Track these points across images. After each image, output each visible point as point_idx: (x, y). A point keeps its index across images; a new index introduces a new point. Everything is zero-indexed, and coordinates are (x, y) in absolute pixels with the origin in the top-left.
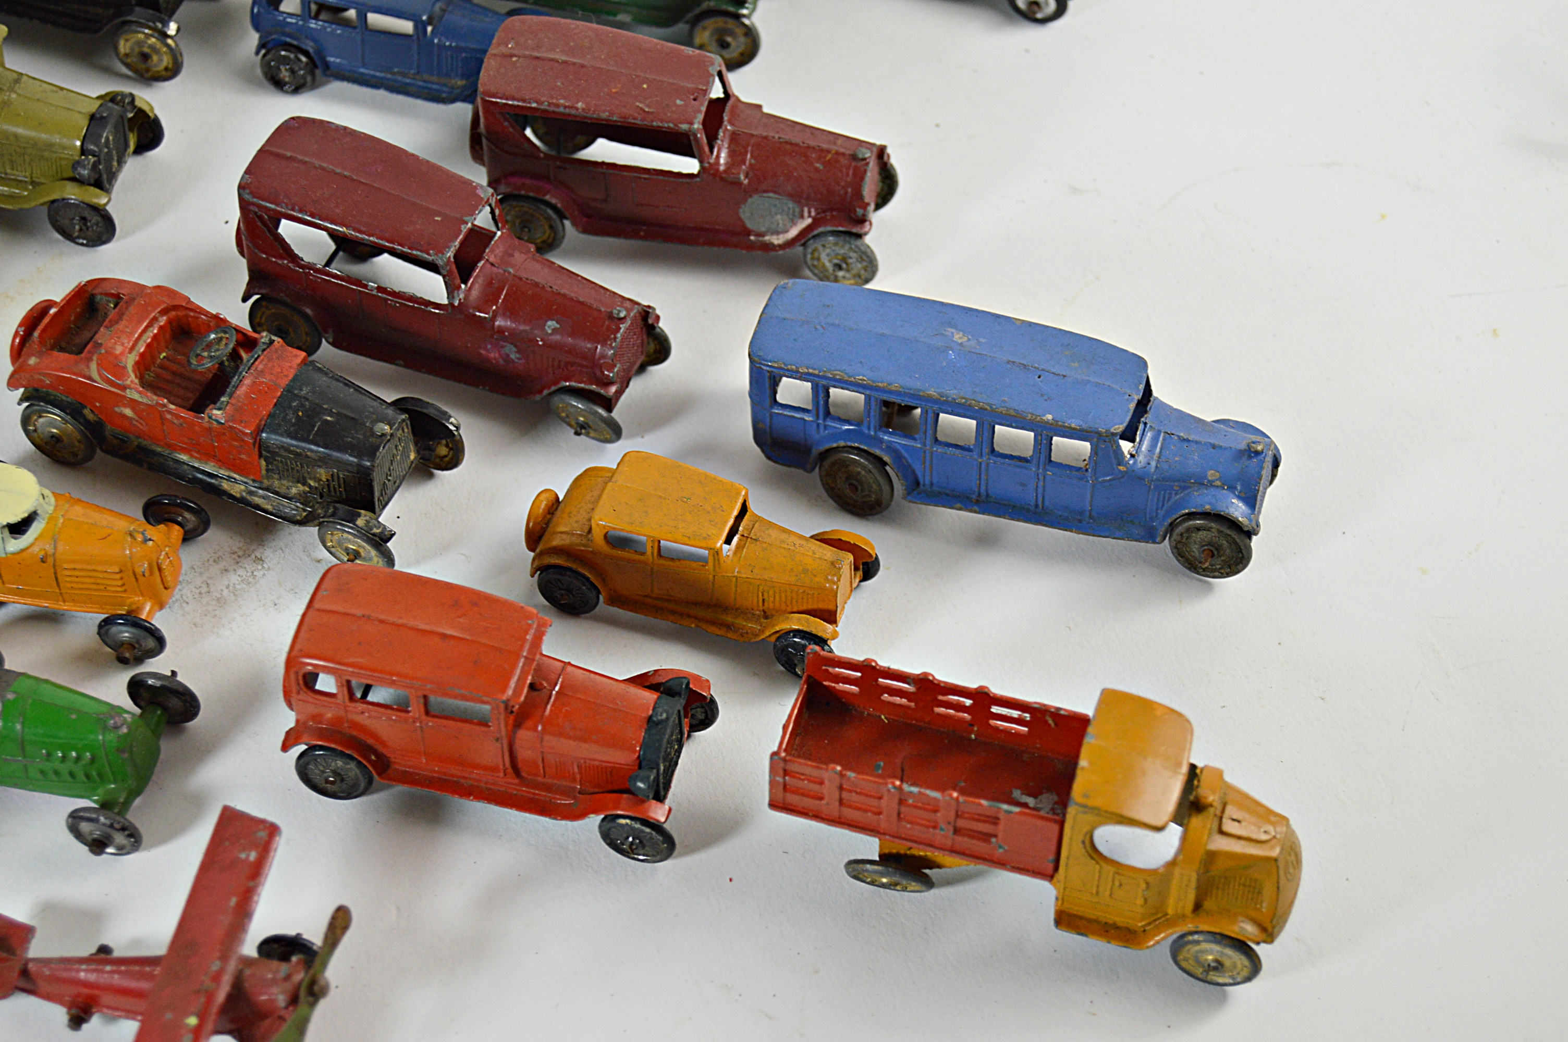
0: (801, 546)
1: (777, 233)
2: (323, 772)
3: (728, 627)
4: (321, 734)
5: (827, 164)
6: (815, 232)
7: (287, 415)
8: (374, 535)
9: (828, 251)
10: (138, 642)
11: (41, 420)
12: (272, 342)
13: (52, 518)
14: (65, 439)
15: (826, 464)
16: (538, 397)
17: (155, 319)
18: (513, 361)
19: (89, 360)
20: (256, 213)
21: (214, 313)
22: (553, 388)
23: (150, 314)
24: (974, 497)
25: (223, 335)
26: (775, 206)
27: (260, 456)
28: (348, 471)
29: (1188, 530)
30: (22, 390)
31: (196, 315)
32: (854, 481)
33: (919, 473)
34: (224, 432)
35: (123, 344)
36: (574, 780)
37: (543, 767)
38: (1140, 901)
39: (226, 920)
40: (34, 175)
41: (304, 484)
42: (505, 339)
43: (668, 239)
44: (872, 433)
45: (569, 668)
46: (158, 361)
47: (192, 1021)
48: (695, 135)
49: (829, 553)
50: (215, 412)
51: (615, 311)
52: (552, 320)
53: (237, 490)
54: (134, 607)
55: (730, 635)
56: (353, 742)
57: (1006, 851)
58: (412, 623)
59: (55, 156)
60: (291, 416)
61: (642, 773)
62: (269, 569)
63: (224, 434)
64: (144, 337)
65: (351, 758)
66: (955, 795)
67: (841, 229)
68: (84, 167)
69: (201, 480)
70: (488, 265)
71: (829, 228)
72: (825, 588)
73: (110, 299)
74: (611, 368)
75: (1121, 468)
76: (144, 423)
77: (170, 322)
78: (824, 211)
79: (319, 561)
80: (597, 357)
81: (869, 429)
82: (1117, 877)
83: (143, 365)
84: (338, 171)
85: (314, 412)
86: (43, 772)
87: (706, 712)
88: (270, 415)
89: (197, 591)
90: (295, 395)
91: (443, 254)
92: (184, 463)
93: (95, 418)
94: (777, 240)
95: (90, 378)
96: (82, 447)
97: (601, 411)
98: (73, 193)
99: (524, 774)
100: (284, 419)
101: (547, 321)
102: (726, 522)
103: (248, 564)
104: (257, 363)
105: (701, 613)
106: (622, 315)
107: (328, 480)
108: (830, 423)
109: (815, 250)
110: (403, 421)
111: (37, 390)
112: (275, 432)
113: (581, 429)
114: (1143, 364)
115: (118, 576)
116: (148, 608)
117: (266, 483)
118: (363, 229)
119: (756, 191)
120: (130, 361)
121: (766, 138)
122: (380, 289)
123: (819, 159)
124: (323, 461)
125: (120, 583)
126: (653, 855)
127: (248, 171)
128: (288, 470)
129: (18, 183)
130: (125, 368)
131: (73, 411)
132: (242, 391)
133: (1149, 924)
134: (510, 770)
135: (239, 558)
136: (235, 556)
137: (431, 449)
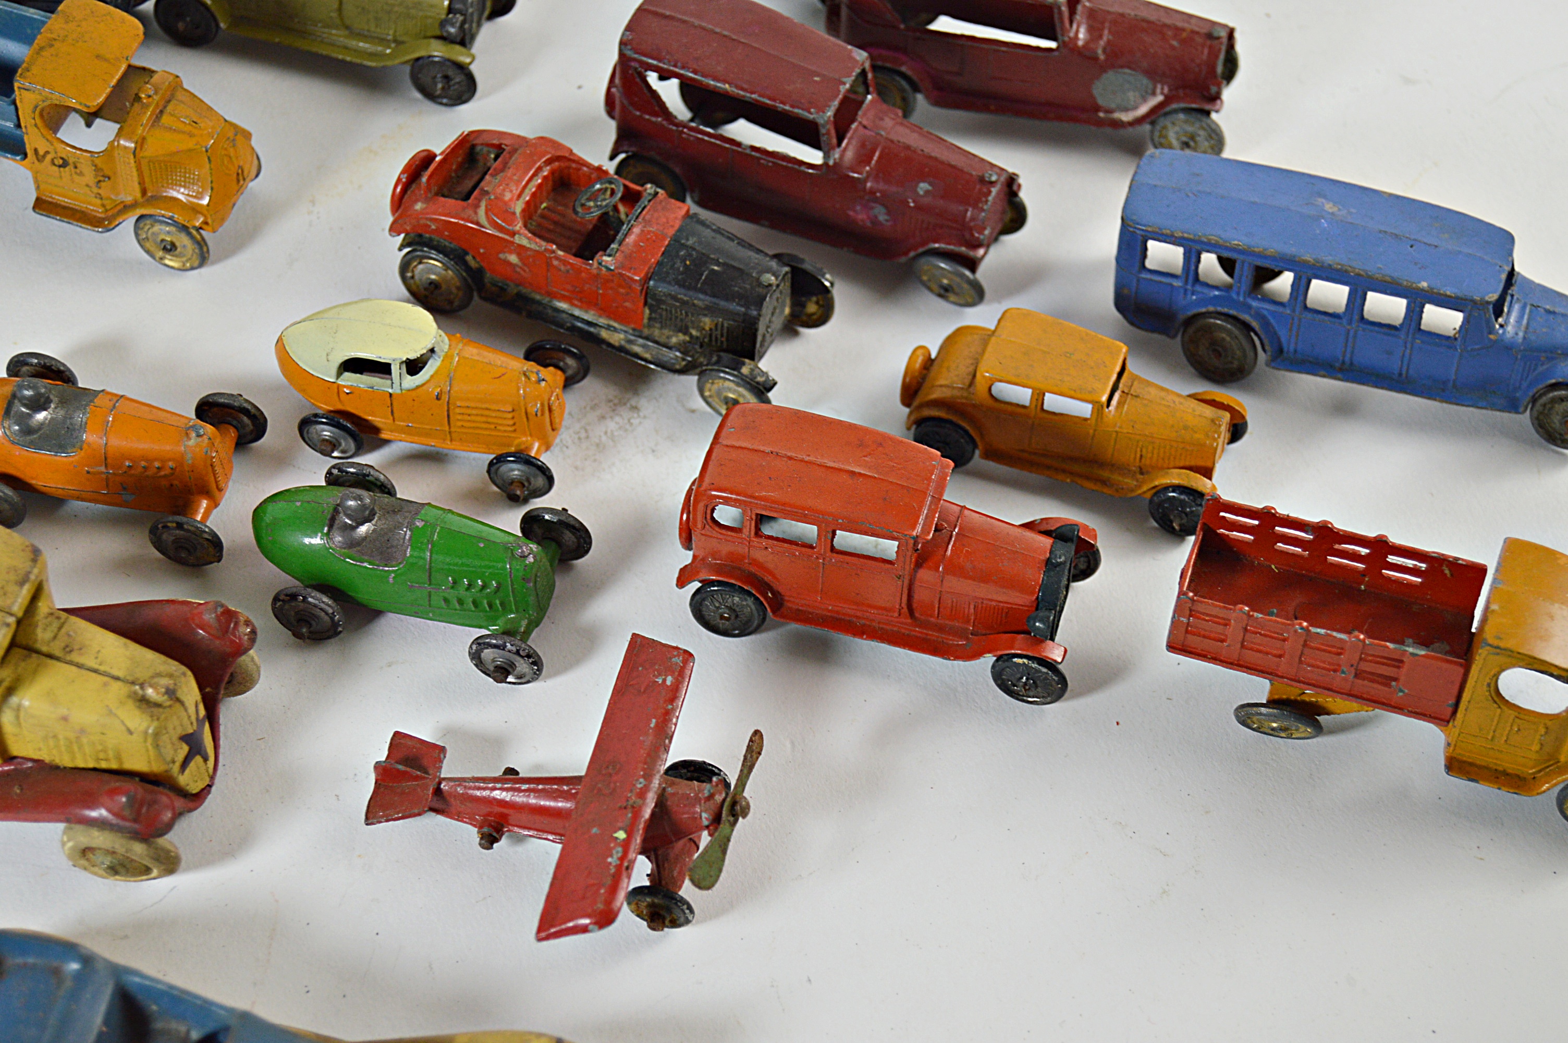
0: (1181, 403)
1: (1126, 110)
2: (718, 608)
3: (1104, 482)
4: (718, 570)
5: (1183, 42)
6: (1168, 109)
7: (675, 263)
8: (758, 383)
9: (1177, 128)
10: (528, 480)
11: (421, 267)
12: (656, 193)
13: (448, 357)
14: (444, 287)
15: (1191, 330)
16: (903, 259)
17: (540, 169)
18: (880, 224)
19: (477, 206)
20: (636, 69)
21: (596, 164)
22: (921, 250)
23: (535, 163)
24: (1337, 365)
25: (607, 185)
26: (1129, 82)
27: (646, 303)
28: (734, 320)
29: (1553, 401)
30: (402, 236)
31: (579, 166)
32: (1217, 348)
33: (1284, 340)
34: (615, 279)
35: (511, 191)
36: (968, 621)
37: (939, 608)
38: (1536, 747)
39: (648, 740)
40: (398, 34)
41: (685, 334)
42: (876, 200)
43: (1018, 113)
44: (1241, 299)
45: (966, 512)
46: (539, 211)
47: (621, 835)
48: (1059, 8)
49: (1209, 411)
50: (605, 258)
51: (987, 175)
52: (924, 181)
53: (617, 338)
54: (523, 447)
55: (1106, 490)
56: (752, 579)
57: (1406, 695)
58: (820, 460)
59: (421, 14)
60: (678, 264)
61: (1041, 614)
62: (645, 417)
63: (612, 281)
64: (530, 186)
65: (749, 594)
66: (1362, 637)
67: (1194, 106)
68: (453, 25)
69: (580, 330)
70: (861, 128)
71: (1182, 105)
72: (1204, 445)
73: (491, 150)
74: (981, 230)
75: (1492, 337)
76: (527, 270)
77: (552, 172)
78: (1177, 89)
79: (693, 411)
80: (967, 220)
81: (1238, 294)
82: (1517, 720)
83: (529, 211)
84: (718, 30)
85: (702, 260)
86: (446, 600)
87: (1089, 562)
88: (659, 263)
89: (577, 436)
90: (683, 244)
91: (824, 112)
92: (563, 312)
93: (477, 265)
94: (1126, 117)
95: (478, 223)
96: (461, 294)
97: (968, 273)
98: (438, 51)
99: (917, 615)
100: (672, 267)
101: (919, 182)
102: (1109, 378)
103: (625, 413)
104: (644, 212)
105: (1076, 468)
106: (994, 178)
107: (711, 329)
108: (1198, 288)
109: (1165, 128)
110: (787, 273)
111: (420, 236)
112: (663, 280)
113: (944, 292)
114: (1508, 239)
115: (510, 416)
116: (536, 445)
117: (646, 332)
118: (745, 86)
119: (1113, 67)
120: (518, 207)
121: (1122, 15)
122: (753, 148)
123: (1175, 37)
124: (710, 310)
125: (511, 422)
126: (1043, 697)
127: (628, 28)
128: (671, 319)
129: (382, 41)
130: (514, 214)
131: (456, 256)
132: (631, 239)
133: (1540, 771)
134: (905, 610)
135: (616, 406)
136: (611, 404)
137: (803, 306)
